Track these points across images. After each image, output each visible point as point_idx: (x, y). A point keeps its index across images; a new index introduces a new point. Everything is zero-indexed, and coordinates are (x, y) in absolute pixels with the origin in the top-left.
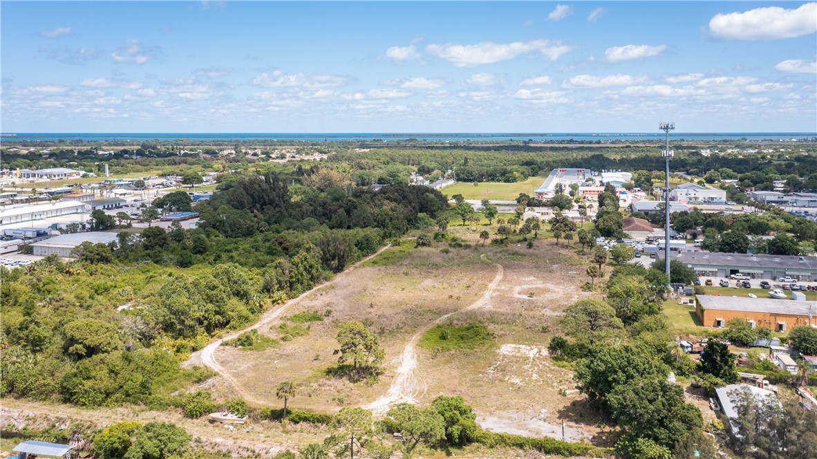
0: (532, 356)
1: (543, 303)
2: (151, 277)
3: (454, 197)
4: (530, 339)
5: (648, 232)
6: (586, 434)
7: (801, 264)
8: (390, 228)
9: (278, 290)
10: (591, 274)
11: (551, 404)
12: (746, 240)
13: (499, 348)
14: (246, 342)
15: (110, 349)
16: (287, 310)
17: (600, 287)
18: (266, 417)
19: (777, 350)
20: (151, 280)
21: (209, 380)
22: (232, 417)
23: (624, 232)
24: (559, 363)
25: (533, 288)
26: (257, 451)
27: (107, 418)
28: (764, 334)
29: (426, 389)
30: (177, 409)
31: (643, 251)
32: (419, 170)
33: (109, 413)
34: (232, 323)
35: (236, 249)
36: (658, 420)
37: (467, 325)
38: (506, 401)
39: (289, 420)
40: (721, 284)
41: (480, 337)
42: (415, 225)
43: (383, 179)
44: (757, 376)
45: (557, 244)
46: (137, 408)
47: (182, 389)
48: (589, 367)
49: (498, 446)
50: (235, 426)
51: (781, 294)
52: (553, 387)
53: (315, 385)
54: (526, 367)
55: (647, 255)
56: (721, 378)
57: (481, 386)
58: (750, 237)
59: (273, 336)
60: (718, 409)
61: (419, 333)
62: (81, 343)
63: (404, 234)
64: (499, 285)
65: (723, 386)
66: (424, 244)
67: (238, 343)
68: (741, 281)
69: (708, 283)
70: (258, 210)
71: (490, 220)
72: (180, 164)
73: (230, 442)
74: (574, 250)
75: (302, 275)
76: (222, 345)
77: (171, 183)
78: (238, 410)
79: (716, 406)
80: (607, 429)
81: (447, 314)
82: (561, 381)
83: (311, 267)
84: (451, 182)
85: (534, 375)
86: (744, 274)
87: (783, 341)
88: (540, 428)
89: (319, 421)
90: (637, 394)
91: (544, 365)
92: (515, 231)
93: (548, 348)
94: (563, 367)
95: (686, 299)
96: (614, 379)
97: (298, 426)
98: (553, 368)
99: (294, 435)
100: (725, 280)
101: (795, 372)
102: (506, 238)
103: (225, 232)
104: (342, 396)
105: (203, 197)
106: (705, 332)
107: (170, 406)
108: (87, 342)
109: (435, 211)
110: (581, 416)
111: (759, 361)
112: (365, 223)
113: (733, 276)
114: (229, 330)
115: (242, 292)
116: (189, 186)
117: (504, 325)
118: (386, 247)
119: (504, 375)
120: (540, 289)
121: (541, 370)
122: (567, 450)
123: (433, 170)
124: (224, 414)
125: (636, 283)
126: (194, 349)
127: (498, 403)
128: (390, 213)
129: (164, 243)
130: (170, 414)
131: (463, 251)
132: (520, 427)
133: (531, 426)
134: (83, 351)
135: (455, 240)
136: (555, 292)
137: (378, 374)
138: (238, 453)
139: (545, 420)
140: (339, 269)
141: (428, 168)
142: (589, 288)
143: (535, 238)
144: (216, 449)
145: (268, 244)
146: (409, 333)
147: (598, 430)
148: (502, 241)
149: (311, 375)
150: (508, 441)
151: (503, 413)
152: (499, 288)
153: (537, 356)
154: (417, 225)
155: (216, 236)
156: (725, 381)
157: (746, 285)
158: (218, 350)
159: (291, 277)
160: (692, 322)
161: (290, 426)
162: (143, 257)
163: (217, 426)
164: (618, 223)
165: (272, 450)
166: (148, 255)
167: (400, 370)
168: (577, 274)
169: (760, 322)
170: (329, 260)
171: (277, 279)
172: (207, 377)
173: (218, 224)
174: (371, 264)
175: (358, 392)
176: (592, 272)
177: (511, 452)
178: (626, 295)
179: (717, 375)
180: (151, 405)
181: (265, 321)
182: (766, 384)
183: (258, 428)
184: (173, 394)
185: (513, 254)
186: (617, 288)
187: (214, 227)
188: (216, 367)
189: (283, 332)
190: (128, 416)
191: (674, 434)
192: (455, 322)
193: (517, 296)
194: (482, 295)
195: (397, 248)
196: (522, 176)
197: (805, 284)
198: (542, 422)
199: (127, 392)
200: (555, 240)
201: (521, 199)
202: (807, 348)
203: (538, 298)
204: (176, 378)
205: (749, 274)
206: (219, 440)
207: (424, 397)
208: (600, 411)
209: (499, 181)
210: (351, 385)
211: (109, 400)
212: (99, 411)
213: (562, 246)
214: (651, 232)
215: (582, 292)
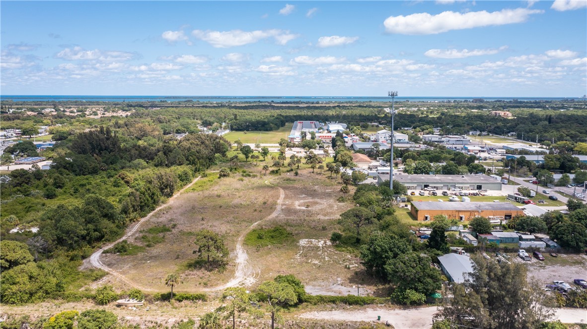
0: (321, 246)
1: (316, 212)
2: (30, 207)
3: (236, 142)
4: (316, 235)
5: (369, 162)
6: (369, 291)
7: (464, 180)
8: (199, 165)
9: (133, 212)
10: (344, 191)
11: (342, 275)
12: (430, 166)
13: (298, 242)
14: (121, 250)
15: (26, 262)
16: (142, 225)
17: (349, 199)
18: (158, 299)
19: (464, 232)
20: (30, 209)
21: (104, 278)
22: (133, 302)
23: (354, 163)
24: (340, 249)
25: (307, 202)
26: (159, 322)
27: (36, 310)
28: (455, 223)
29: (260, 272)
30: (89, 300)
31: (368, 175)
32: (203, 123)
33: (36, 307)
34: (106, 237)
35: (90, 184)
36: (418, 278)
37: (273, 229)
38: (314, 275)
39: (175, 300)
40: (420, 194)
41: (284, 236)
43: (179, 130)
44: (459, 248)
45: (313, 172)
46: (56, 302)
47: (86, 286)
48: (369, 249)
49: (319, 303)
50: (137, 307)
51: (456, 198)
52: (340, 264)
53: (183, 275)
54: (319, 253)
55: (371, 178)
56: (441, 251)
57: (295, 267)
58: (432, 164)
59: (139, 244)
60: (440, 269)
61: (242, 236)
62: (4, 258)
63: (207, 168)
64: (284, 201)
65: (442, 255)
66: (224, 176)
67: (116, 251)
68: (431, 192)
69: (413, 194)
70: (97, 154)
71: (264, 157)
72: (13, 120)
73: (137, 319)
74: (325, 176)
75: (148, 200)
76: (103, 253)
77: (12, 135)
78: (137, 297)
79: (439, 268)
80: (381, 287)
81: (256, 222)
82: (344, 260)
83: (153, 194)
84: (227, 131)
85: (326, 258)
86: (432, 187)
87: (465, 226)
88: (341, 290)
89: (196, 299)
90: (405, 264)
91: (330, 251)
92: (283, 164)
93: (330, 240)
94: (343, 251)
95: (402, 204)
96: (386, 256)
97: (182, 303)
98: (336, 252)
99: (182, 309)
100: (422, 191)
101: (476, 244)
102: (279, 169)
103: (74, 171)
104: (204, 281)
105: (44, 145)
106: (420, 224)
107: (83, 298)
108: (8, 258)
109: (225, 152)
110: (363, 280)
111: (456, 239)
112: (180, 162)
113: (425, 189)
114: (104, 242)
115: (110, 214)
116: (27, 137)
117: (297, 227)
118: (198, 179)
119: (308, 259)
120: (311, 202)
121: (330, 254)
122: (362, 301)
123: (213, 123)
124: (127, 299)
125: (375, 196)
126: (84, 257)
127: (309, 277)
129: (29, 181)
130: (84, 304)
131: (253, 179)
132: (329, 290)
133: (334, 289)
134: (7, 265)
135: (245, 172)
136: (321, 204)
137: (224, 265)
138: (145, 325)
139: (342, 285)
140: (170, 195)
141: (209, 121)
142: (343, 200)
143: (298, 169)
144: (128, 324)
145: (112, 179)
146: (235, 236)
147: (375, 288)
148: (277, 172)
149: (177, 269)
150: (325, 300)
151: (315, 283)
152: (284, 203)
153: (324, 245)
154: (215, 162)
155: (67, 175)
156: (443, 252)
157: (434, 194)
158: (101, 257)
159: (141, 202)
160: (410, 219)
161: (177, 304)
162: (15, 192)
163: (124, 309)
164: (350, 157)
165: (169, 321)
166: (19, 190)
167: (238, 261)
168: (332, 192)
169: (450, 216)
170: (163, 189)
171: (131, 204)
172: (102, 276)
173: (68, 165)
174: (192, 191)
175: (215, 277)
177: (328, 306)
179: (438, 249)
180: (67, 298)
181: (129, 234)
182: (464, 253)
183: (154, 307)
184: (80, 290)
185: (287, 180)
186: (363, 199)
187: (65, 167)
188: (106, 269)
189: (147, 241)
190: (52, 308)
191: (427, 286)
192: (264, 227)
193: (298, 208)
194: (275, 208)
195: (205, 179)
196: (276, 126)
197: (467, 192)
198: (340, 286)
199: (47, 291)
200: (311, 170)
201: (282, 143)
202: (481, 230)
203: (312, 208)
204: (78, 279)
205: (435, 187)
206: (128, 318)
207: (260, 277)
208: (374, 276)
209: (260, 130)
210: (209, 273)
211: (33, 298)
212: (26, 307)
213: (318, 174)
214: (371, 162)
215: (339, 203)
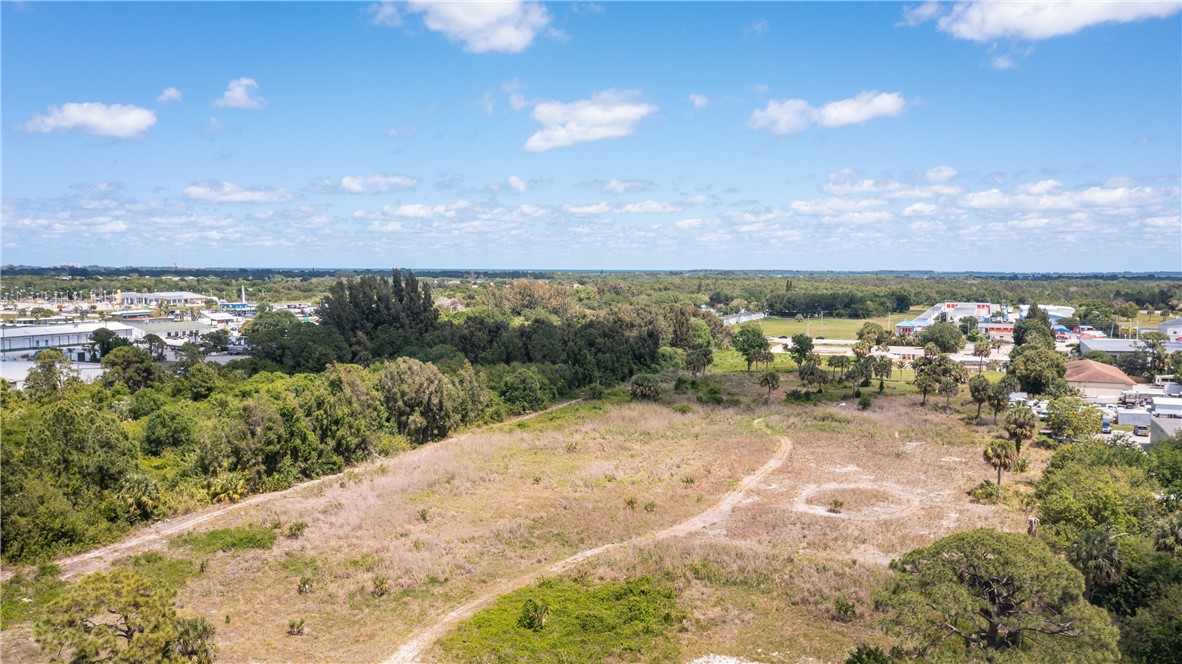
1: (862, 530)
5: (1123, 386)
9: (230, 470)
10: (995, 460)
17: (1017, 493)
23: (1071, 385)
25: (844, 491)
31: (1116, 422)
32: (711, 299)
37: (624, 585)
41: (640, 626)
42: (649, 367)
45: (923, 404)
55: (1127, 429)
63: (619, 379)
64: (766, 481)
66: (645, 397)
74: (959, 417)
84: (761, 316)
102: (820, 391)
117: (731, 590)
118: (574, 402)
120: (862, 492)
123: (733, 299)
125: (1124, 487)
128: (599, 340)
131: (721, 411)
136: (899, 502)
142: (989, 495)
143: (879, 393)
148: (807, 397)
152: (763, 487)
154: (653, 365)
164: (1057, 366)
168: (961, 463)
176: (998, 457)
178: (1095, 516)
185: (824, 420)
186: (1068, 499)
192: (600, 572)
193: (801, 508)
194: (715, 503)
195: (593, 403)
196: (881, 309)
200: (919, 398)
201: (865, 331)
203: (853, 515)
209: (840, 316)
213: (936, 408)
214: (1130, 386)
215: (970, 506)
